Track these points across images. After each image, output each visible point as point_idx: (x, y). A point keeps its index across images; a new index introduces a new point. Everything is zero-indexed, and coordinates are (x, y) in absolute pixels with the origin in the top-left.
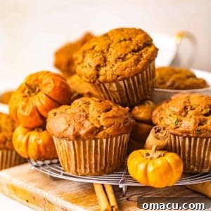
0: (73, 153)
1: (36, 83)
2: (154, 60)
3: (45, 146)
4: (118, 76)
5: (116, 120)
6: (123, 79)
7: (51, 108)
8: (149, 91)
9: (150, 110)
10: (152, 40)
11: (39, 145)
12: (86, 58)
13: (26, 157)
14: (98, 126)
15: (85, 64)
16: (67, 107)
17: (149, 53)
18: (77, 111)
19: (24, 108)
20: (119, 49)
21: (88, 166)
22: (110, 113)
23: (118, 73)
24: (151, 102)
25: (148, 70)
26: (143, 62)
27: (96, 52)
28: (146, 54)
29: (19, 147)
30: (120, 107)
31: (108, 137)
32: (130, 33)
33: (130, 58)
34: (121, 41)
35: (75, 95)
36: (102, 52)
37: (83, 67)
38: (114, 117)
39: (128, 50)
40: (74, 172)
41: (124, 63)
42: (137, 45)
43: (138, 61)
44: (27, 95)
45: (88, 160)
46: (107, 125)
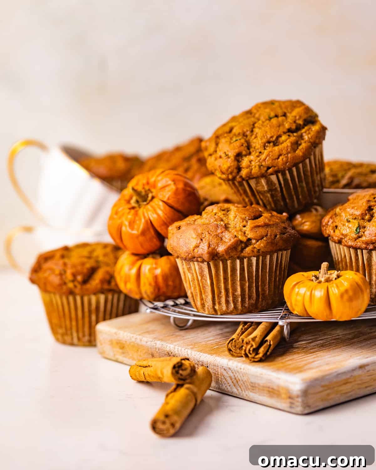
0: (209, 282)
1: (147, 188)
2: (320, 143)
3: (166, 278)
4: (269, 168)
5: (269, 230)
6: (276, 173)
7: (173, 221)
8: (315, 192)
9: (319, 217)
10: (316, 116)
11: (156, 277)
12: (220, 146)
13: (137, 297)
14: (244, 239)
15: (219, 153)
16: (196, 217)
17: (312, 133)
18: (212, 221)
19: (132, 224)
20: (267, 129)
21: (231, 299)
22: (261, 221)
23: (268, 162)
24: (319, 208)
25: (312, 157)
26: (304, 145)
27: (235, 135)
28: (308, 135)
29: (126, 283)
30: (275, 213)
31: (260, 254)
32: (283, 106)
33: (286, 140)
34: (270, 119)
35: (206, 203)
36: (244, 135)
37: (216, 159)
38: (266, 225)
39: (282, 130)
40: (212, 311)
41: (276, 148)
42: (295, 122)
43: (296, 145)
44: (136, 205)
45: (230, 291)
46: (257, 237)
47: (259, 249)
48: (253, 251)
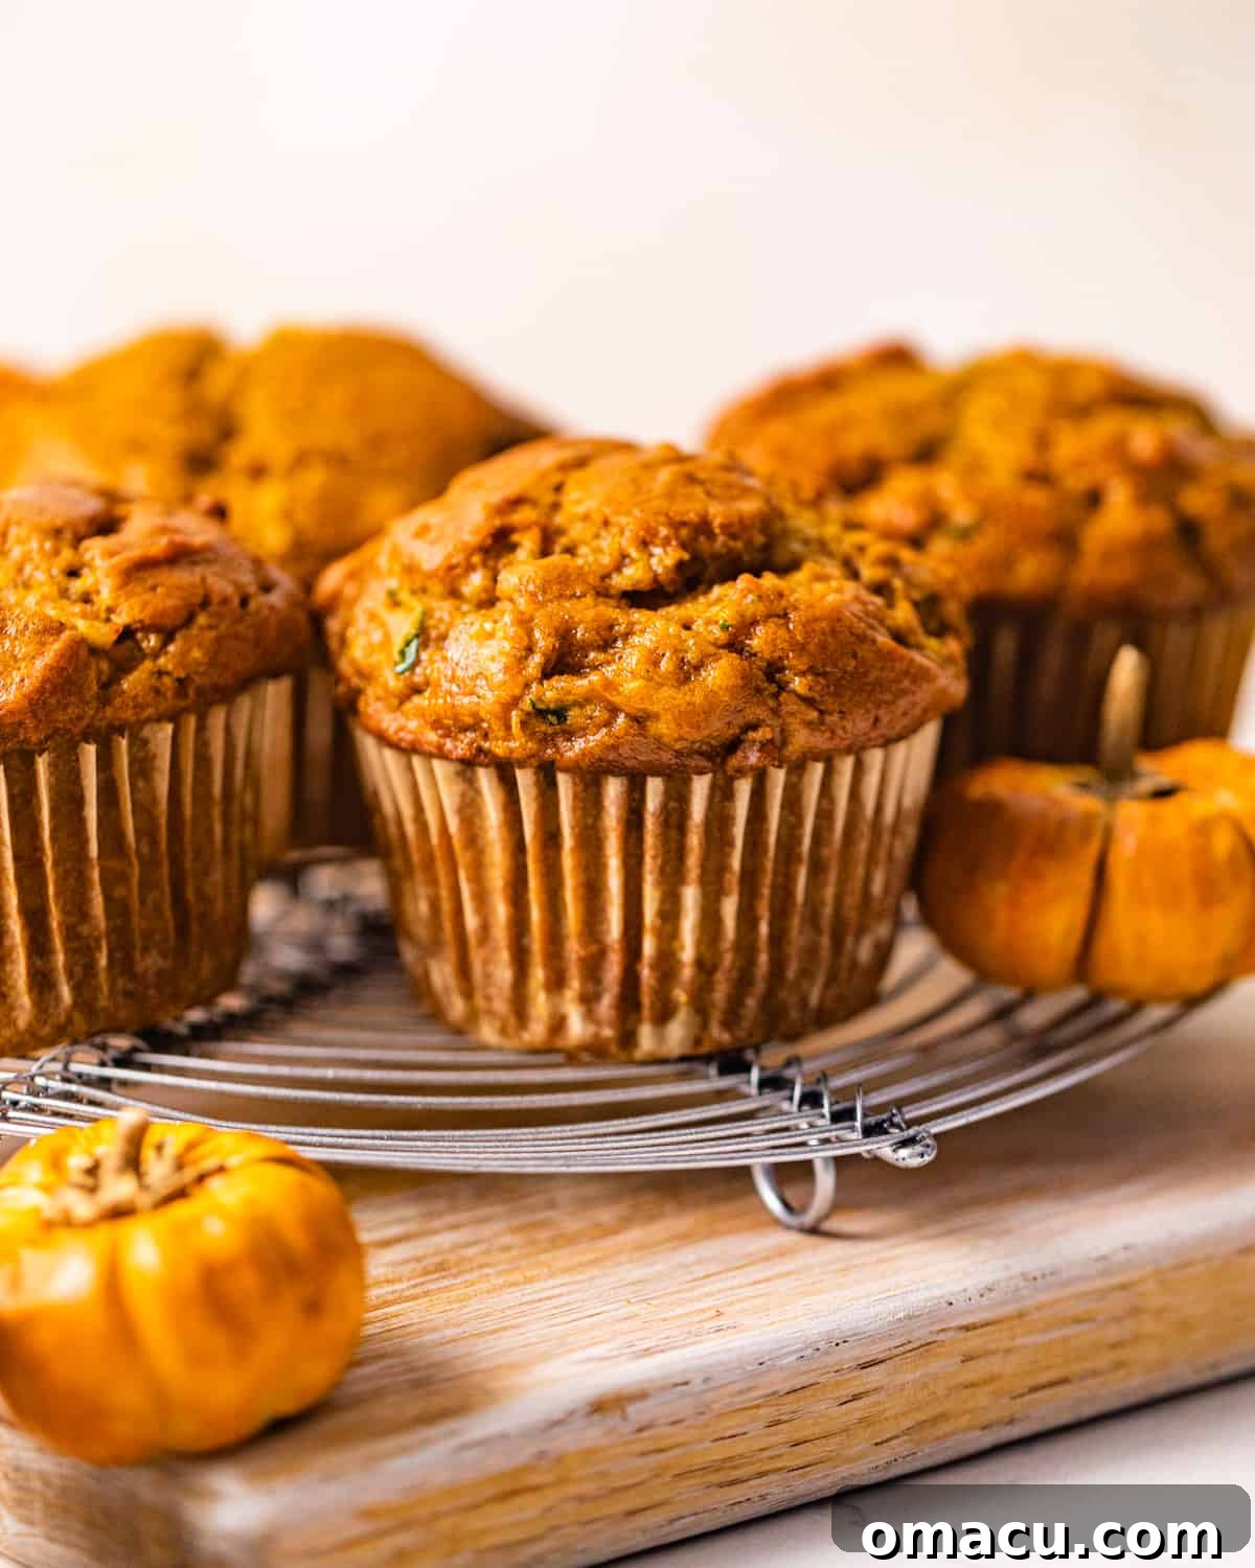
31: (186, 703)
46: (163, 614)
47: (182, 675)
48: (157, 692)
